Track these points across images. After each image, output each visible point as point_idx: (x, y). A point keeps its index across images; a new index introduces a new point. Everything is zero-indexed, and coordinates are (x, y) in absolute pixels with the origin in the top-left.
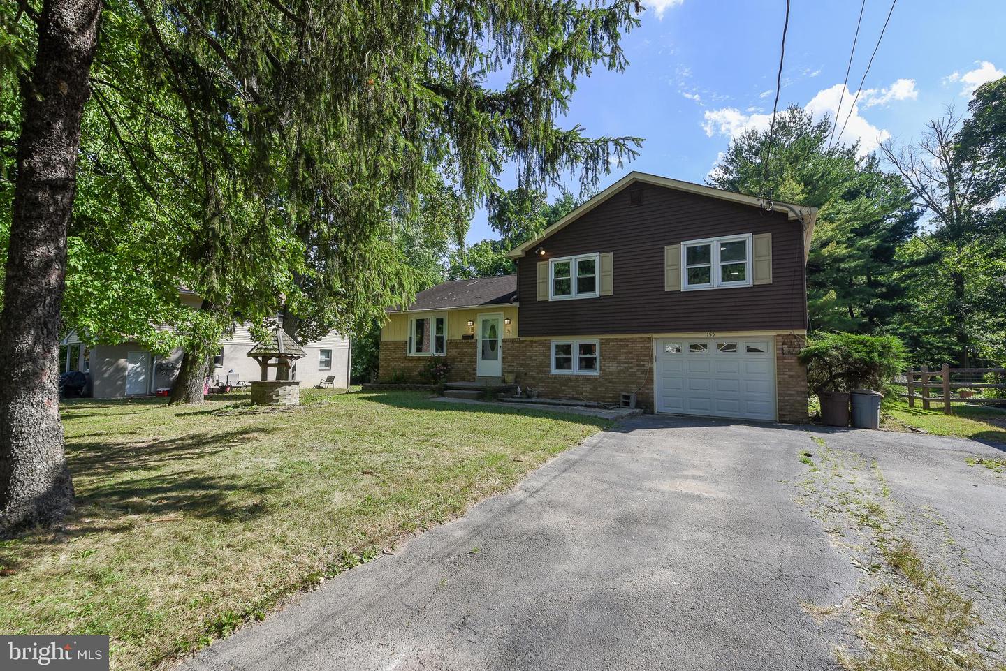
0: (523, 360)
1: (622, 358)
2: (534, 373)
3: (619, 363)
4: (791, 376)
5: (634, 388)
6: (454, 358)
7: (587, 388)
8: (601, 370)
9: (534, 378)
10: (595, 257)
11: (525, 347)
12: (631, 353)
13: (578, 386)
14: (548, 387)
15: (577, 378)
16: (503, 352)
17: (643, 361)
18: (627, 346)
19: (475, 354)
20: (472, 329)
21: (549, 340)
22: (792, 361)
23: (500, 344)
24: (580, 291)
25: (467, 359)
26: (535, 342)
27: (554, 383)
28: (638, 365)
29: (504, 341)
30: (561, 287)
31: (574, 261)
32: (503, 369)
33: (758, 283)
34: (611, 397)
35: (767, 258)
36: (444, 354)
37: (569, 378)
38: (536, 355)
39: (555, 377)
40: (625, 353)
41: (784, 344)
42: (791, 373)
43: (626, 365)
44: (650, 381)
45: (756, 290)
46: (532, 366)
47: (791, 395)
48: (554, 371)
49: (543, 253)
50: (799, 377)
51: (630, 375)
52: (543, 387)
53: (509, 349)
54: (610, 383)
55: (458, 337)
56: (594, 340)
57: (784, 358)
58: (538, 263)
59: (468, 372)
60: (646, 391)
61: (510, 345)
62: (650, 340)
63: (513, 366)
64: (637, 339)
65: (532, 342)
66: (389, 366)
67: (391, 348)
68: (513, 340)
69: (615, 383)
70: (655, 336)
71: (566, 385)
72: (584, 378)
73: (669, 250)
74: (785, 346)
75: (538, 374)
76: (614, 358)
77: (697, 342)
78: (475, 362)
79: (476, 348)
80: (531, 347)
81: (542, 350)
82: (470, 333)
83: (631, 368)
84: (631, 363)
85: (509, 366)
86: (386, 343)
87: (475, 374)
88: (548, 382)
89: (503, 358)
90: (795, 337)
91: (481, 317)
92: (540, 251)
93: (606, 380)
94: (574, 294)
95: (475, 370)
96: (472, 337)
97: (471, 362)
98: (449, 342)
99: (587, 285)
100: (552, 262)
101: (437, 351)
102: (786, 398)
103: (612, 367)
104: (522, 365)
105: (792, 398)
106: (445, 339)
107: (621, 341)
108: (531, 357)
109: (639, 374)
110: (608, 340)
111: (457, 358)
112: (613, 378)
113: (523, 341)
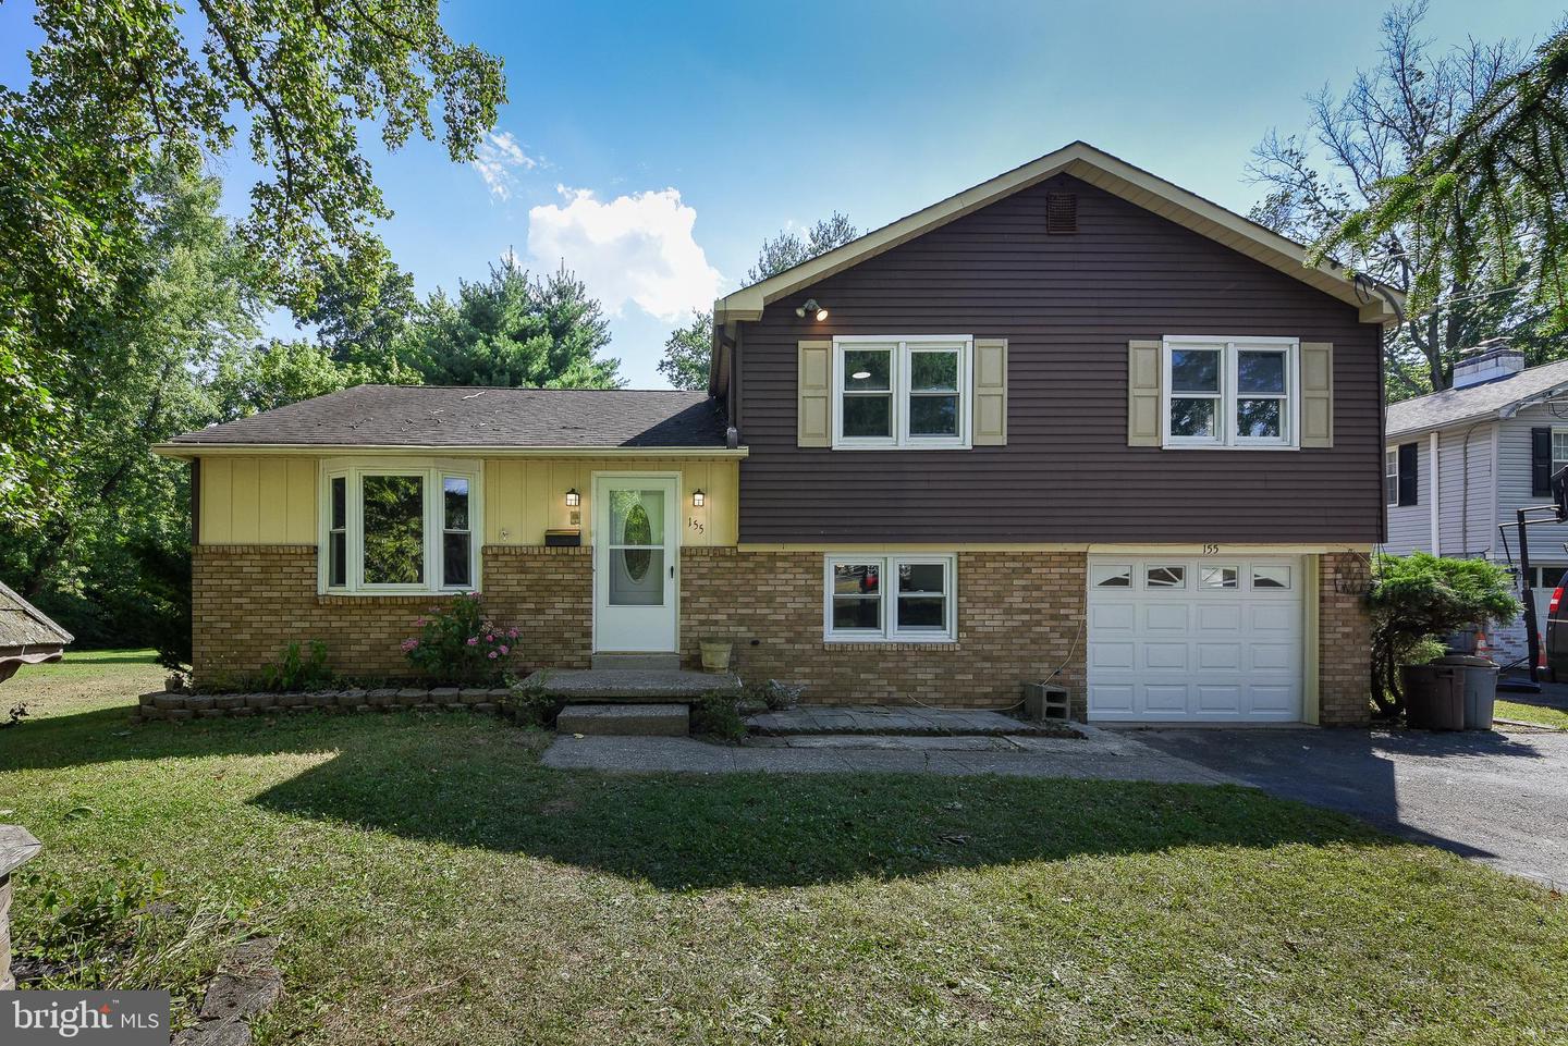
0: (747, 605)
1: (1016, 599)
2: (779, 641)
3: (1009, 611)
4: (1345, 636)
5: (1044, 670)
6: (511, 604)
7: (927, 674)
8: (961, 626)
9: (780, 654)
10: (959, 345)
11: (753, 571)
12: (1038, 588)
13: (905, 671)
14: (820, 676)
15: (902, 650)
16: (684, 584)
17: (1067, 606)
18: (1028, 570)
19: (586, 590)
20: (576, 517)
21: (821, 554)
22: (1348, 604)
23: (671, 559)
24: (917, 428)
25: (561, 604)
26: (785, 558)
27: (837, 664)
28: (1053, 617)
29: (686, 553)
30: (866, 415)
31: (902, 349)
32: (685, 631)
33: (1310, 444)
34: (986, 696)
35: (1324, 394)
36: (475, 586)
37: (880, 652)
38: (784, 594)
39: (842, 649)
40: (1025, 588)
41: (1337, 571)
42: (1347, 630)
43: (1026, 617)
44: (1081, 653)
45: (1304, 458)
46: (777, 623)
47: (1344, 672)
48: (832, 635)
49: (822, 315)
50: (1359, 635)
51: (1033, 641)
52: (805, 676)
53: (701, 577)
54: (986, 659)
55: (527, 532)
56: (941, 555)
57: (1337, 600)
58: (802, 344)
59: (566, 643)
60: (1072, 677)
61: (706, 564)
62: (1084, 555)
63: (716, 623)
64: (1051, 555)
65: (773, 556)
66: (238, 625)
67: (250, 567)
68: (716, 553)
69: (999, 659)
70: (1094, 549)
71: (869, 670)
72: (917, 648)
73: (1139, 350)
74: (1339, 576)
75: (789, 641)
76: (998, 599)
77: (1164, 565)
78: (588, 612)
79: (590, 570)
80: (772, 570)
81: (802, 579)
82: (566, 525)
83: (1039, 624)
84: (1038, 611)
85: (702, 623)
86: (224, 552)
87: (588, 647)
88: (823, 664)
89: (684, 600)
90: (1355, 557)
91: (603, 483)
92: (811, 314)
93: (976, 653)
94: (901, 437)
95: (588, 634)
96: (573, 540)
97: (574, 611)
98: (492, 554)
99: (933, 414)
100: (843, 343)
101: (448, 580)
102: (1338, 678)
103: (990, 621)
104: (741, 620)
105: (1347, 678)
106: (476, 543)
107: (1014, 558)
108: (769, 599)
109: (1056, 639)
110: (980, 556)
111: (524, 599)
112: (995, 649)
113: (745, 557)
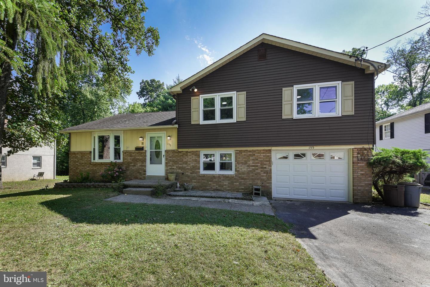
0: (181, 164)
1: (251, 163)
2: (188, 173)
3: (249, 166)
4: (362, 174)
5: (259, 182)
6: (129, 164)
7: (226, 183)
8: (236, 170)
9: (189, 177)
10: (233, 94)
11: (182, 156)
12: (257, 160)
13: (220, 182)
14: (199, 182)
15: (219, 176)
16: (166, 159)
17: (265, 164)
18: (254, 155)
19: (145, 161)
20: (143, 143)
21: (199, 151)
22: (363, 164)
23: (163, 153)
24: (222, 118)
25: (139, 164)
26: (190, 152)
27: (203, 180)
28: (262, 168)
29: (166, 151)
30: (209, 115)
31: (217, 97)
32: (166, 170)
33: (344, 114)
34: (242, 189)
35: (351, 98)
36: (121, 160)
37: (214, 177)
38: (190, 161)
39: (204, 176)
40: (253, 160)
41: (358, 154)
42: (362, 172)
43: (254, 168)
44: (270, 178)
45: (343, 119)
46: (188, 169)
47: (361, 186)
48: (202, 172)
49: (196, 90)
50: (367, 175)
51: (256, 174)
52: (195, 182)
53: (170, 157)
54: (242, 179)
55: (132, 148)
56: (231, 151)
57: (358, 163)
58: (192, 98)
59: (140, 173)
60: (267, 185)
61: (171, 154)
62: (270, 150)
63: (174, 169)
64: (261, 150)
65: (187, 152)
66: (77, 168)
67: (79, 156)
68: (173, 151)
69: (246, 179)
70: (273, 148)
71: (211, 181)
72: (224, 176)
73: (286, 91)
74: (359, 155)
75: (191, 173)
76: (246, 163)
77: (299, 153)
78: (145, 166)
79: (146, 156)
80: (187, 155)
81: (194, 157)
82: (140, 145)
83: (257, 169)
84: (257, 166)
85: (170, 169)
86: (74, 153)
87: (145, 174)
88: (199, 179)
89: (166, 163)
90: (365, 149)
91: (148, 135)
92: (193, 90)
93: (239, 177)
94: (218, 120)
95: (145, 171)
96: (142, 149)
97: (142, 166)
98: (125, 152)
99: (227, 113)
100: (202, 97)
101: (115, 159)
102: (359, 188)
103: (244, 169)
104: (180, 168)
105: (362, 188)
106: (122, 150)
107: (250, 151)
108: (186, 163)
109: (262, 174)
110: (241, 151)
111: (131, 163)
112: (245, 176)
113: (180, 152)
